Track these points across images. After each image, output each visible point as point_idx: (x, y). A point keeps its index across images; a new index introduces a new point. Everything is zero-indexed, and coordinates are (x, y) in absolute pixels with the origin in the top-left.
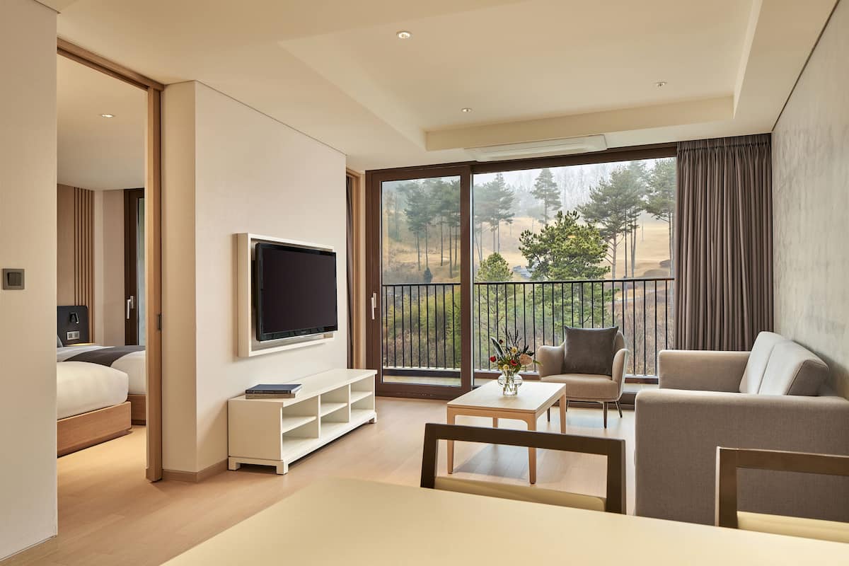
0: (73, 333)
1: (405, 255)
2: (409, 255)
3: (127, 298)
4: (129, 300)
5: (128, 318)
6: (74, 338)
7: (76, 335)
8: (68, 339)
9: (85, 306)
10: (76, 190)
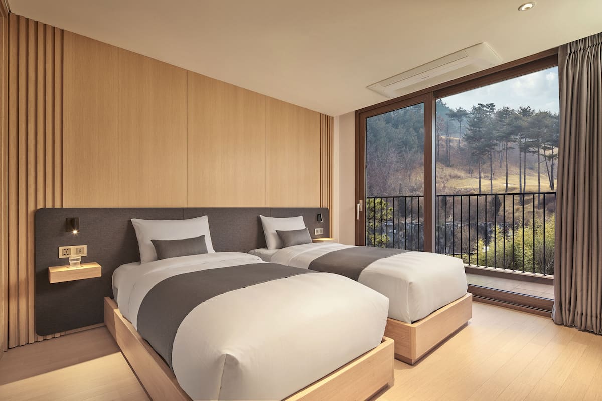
0: (319, 229)
1: (459, 181)
2: (463, 181)
3: (357, 202)
4: (358, 204)
5: (358, 219)
6: (319, 233)
7: (321, 231)
8: (316, 234)
9: (327, 208)
10: (322, 115)
